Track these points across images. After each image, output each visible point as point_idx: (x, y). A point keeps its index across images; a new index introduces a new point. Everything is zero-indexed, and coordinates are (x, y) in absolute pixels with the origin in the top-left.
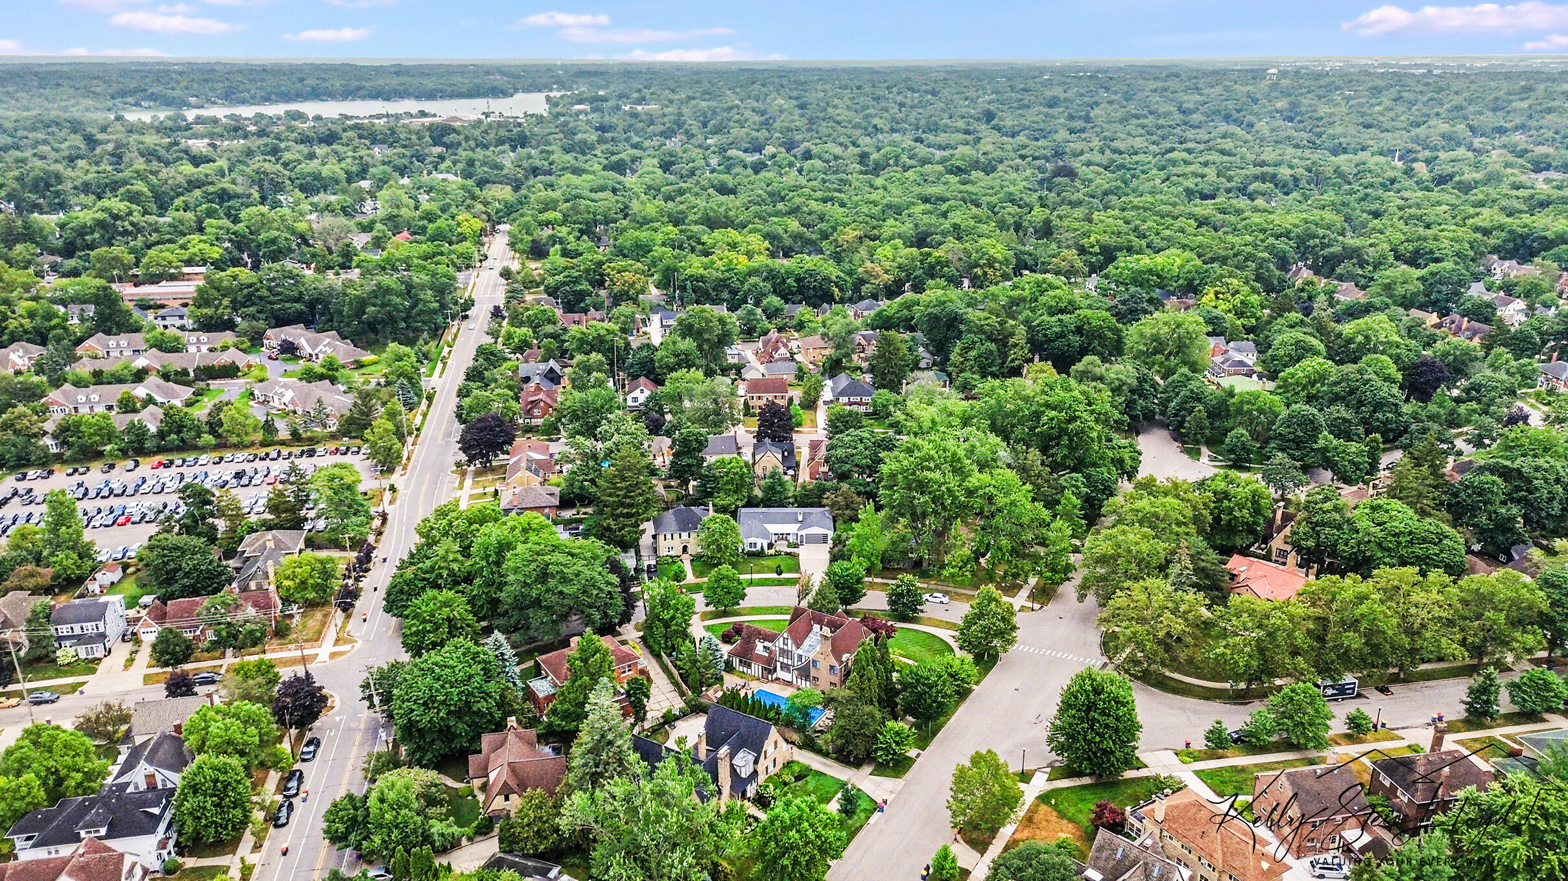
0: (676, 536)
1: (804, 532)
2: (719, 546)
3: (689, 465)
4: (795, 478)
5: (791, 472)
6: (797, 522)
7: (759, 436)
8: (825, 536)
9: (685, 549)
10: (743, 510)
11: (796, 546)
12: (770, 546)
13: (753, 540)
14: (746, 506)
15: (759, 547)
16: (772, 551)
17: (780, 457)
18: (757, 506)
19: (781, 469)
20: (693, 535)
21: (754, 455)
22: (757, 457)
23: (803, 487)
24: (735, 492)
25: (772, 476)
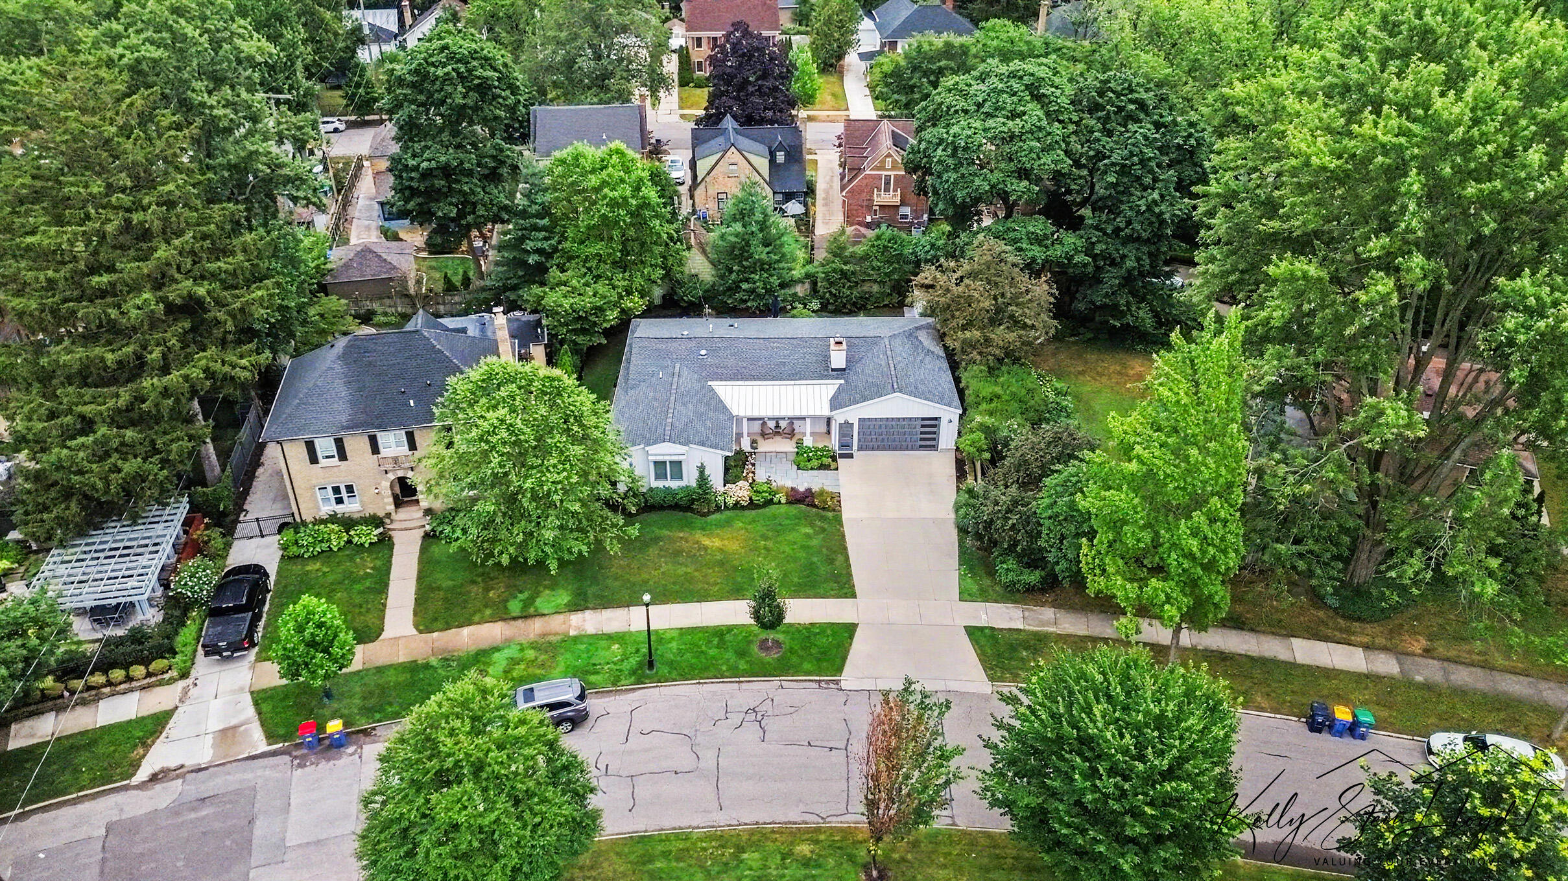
0: (357, 445)
1: (853, 414)
2: (512, 499)
3: (446, 171)
4: (805, 223)
5: (795, 207)
6: (826, 372)
7: (710, 121)
8: (931, 426)
9: (405, 492)
10: (644, 330)
11: (826, 461)
12: (735, 466)
13: (666, 451)
14: (651, 312)
15: (690, 479)
16: (741, 491)
17: (763, 164)
18: (692, 310)
19: (767, 196)
20: (427, 440)
21: (693, 165)
22: (703, 166)
23: (837, 251)
24: (622, 265)
25: (742, 215)
